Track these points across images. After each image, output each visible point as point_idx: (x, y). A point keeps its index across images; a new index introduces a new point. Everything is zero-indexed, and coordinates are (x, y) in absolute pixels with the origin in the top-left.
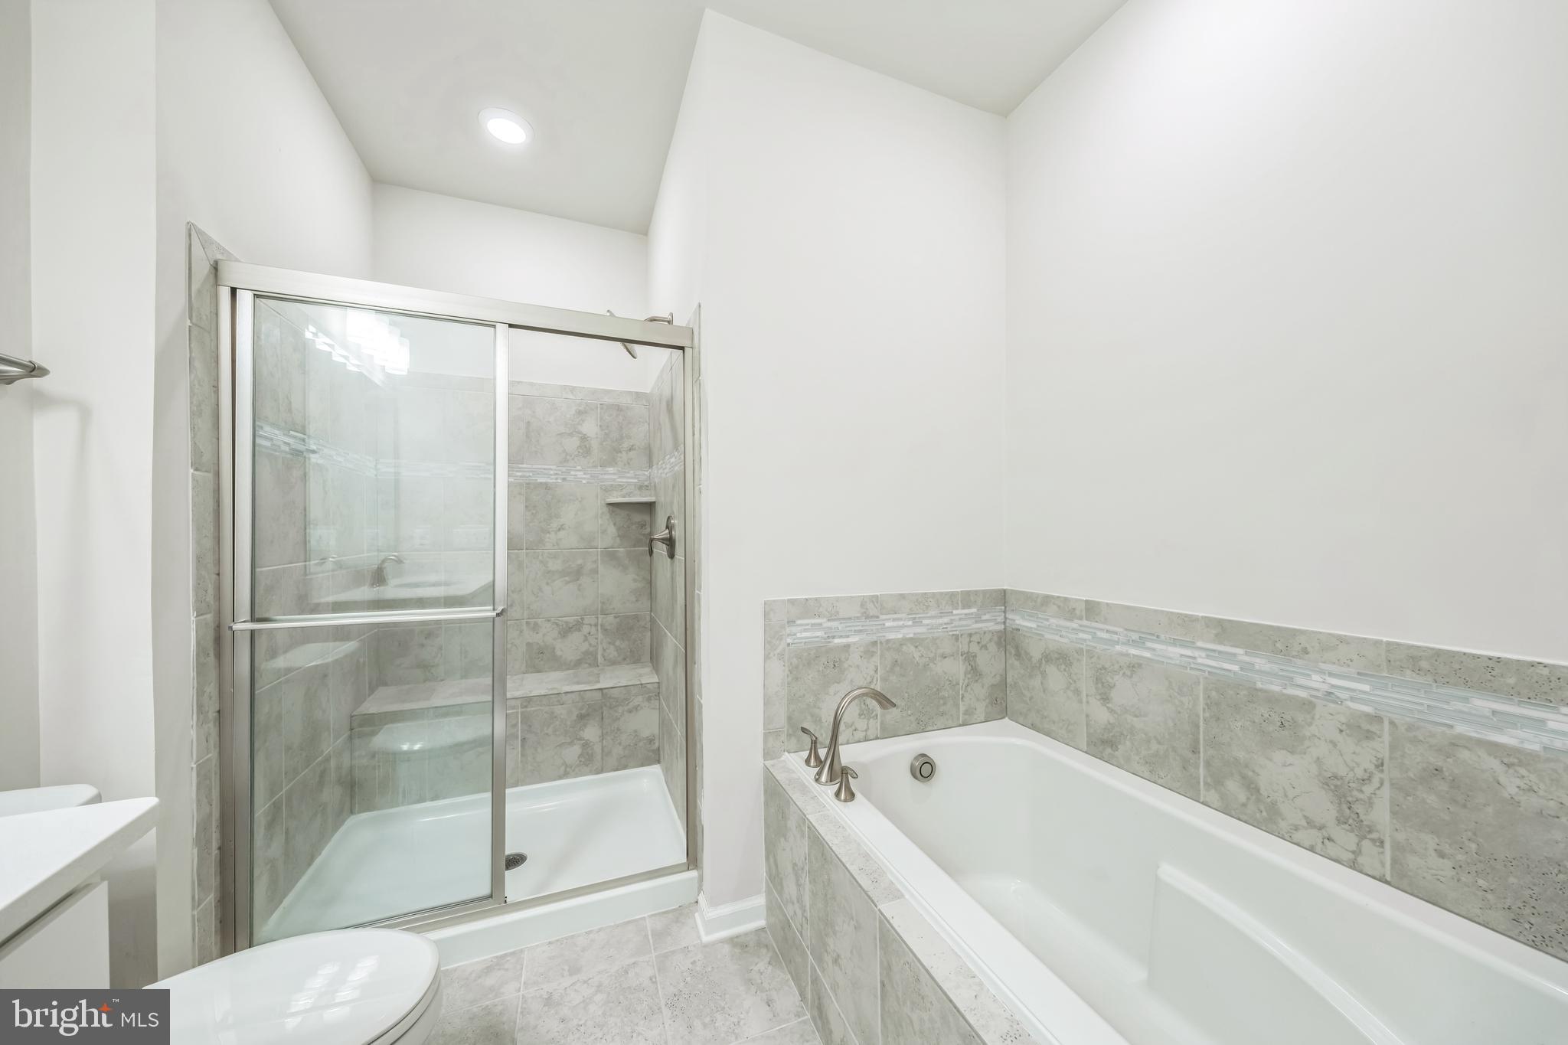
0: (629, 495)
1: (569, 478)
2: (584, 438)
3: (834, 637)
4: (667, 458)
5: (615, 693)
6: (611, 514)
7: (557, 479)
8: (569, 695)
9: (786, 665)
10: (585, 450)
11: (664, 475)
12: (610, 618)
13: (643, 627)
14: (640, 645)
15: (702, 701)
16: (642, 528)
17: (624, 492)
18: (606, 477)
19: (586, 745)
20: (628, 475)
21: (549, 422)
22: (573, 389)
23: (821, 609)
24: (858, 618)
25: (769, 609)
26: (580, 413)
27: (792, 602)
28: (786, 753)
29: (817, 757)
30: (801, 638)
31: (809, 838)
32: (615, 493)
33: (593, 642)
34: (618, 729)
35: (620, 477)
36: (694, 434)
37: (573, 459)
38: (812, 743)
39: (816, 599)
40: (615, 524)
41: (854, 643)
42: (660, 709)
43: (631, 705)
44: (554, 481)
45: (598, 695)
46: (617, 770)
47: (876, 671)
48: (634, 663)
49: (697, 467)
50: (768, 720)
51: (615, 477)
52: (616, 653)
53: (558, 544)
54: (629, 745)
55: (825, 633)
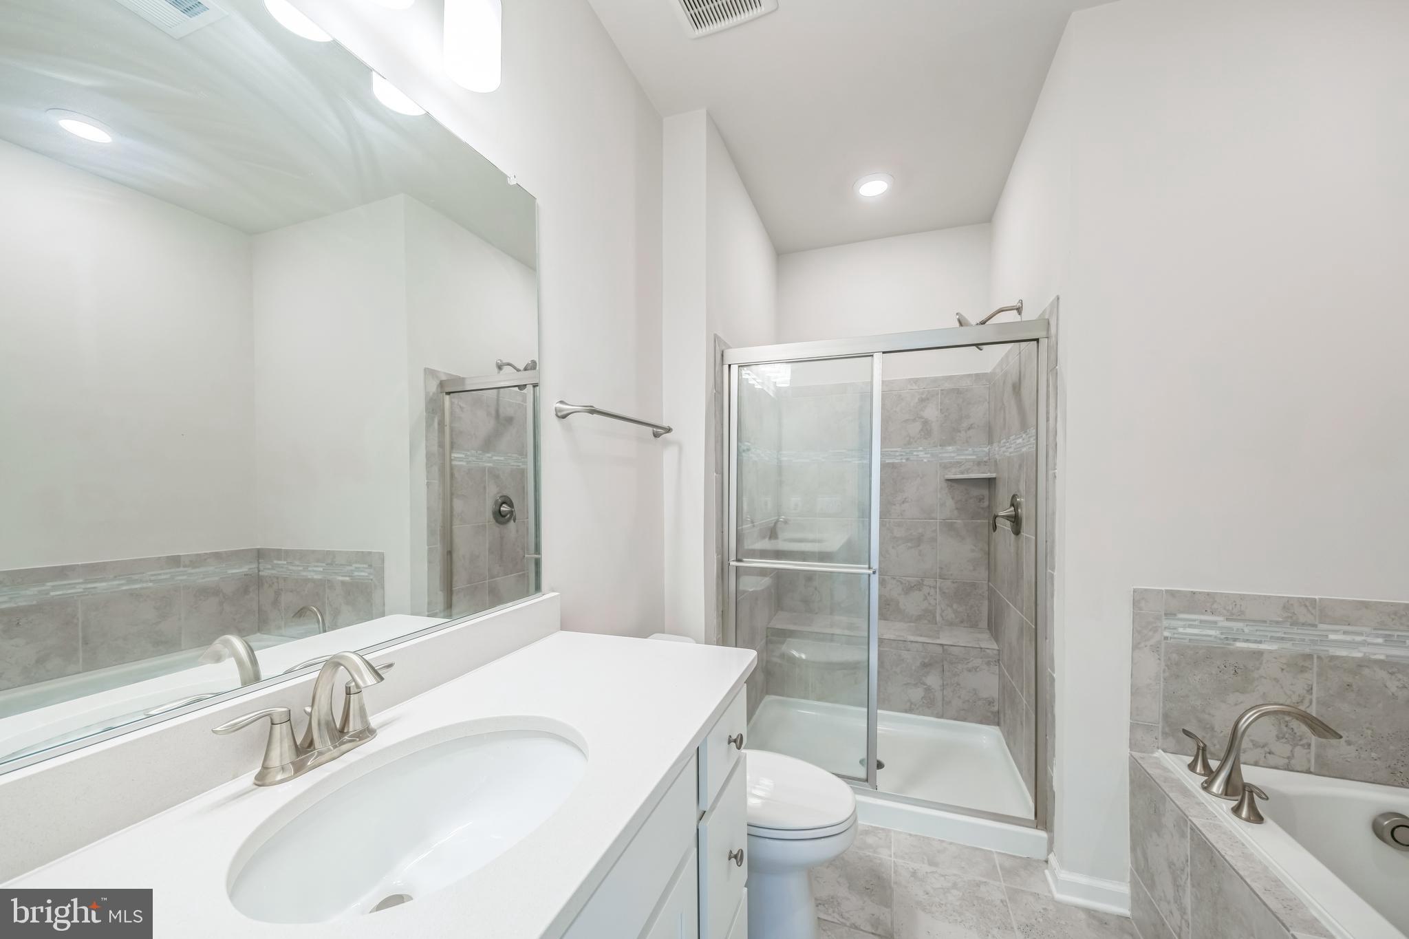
0: (967, 471)
1: (912, 458)
2: (926, 422)
3: (1235, 640)
4: (1012, 438)
5: (955, 650)
6: (950, 489)
7: (901, 459)
8: (914, 645)
9: (1162, 659)
10: (926, 431)
11: (1007, 454)
12: (948, 583)
13: (980, 595)
14: (977, 612)
15: (1055, 675)
16: (980, 502)
17: (963, 468)
18: (945, 455)
19: (928, 689)
20: (967, 452)
21: (895, 411)
22: (916, 381)
23: (1215, 606)
24: (1277, 622)
25: (1139, 598)
26: (922, 400)
27: (1172, 594)
28: (1160, 751)
29: (1206, 766)
30: (1186, 634)
31: (1192, 839)
32: (953, 470)
33: (932, 602)
34: (958, 684)
35: (958, 455)
36: (1048, 420)
37: (916, 442)
38: (1198, 749)
39: (1208, 594)
40: (953, 498)
41: (1271, 652)
42: (1001, 676)
43: (970, 665)
44: (899, 461)
45: (940, 650)
46: (955, 719)
47: (1310, 691)
48: (971, 627)
49: (1051, 453)
50: (1135, 711)
51: (953, 455)
52: (953, 616)
53: (902, 515)
54: (968, 701)
55: (1222, 634)
